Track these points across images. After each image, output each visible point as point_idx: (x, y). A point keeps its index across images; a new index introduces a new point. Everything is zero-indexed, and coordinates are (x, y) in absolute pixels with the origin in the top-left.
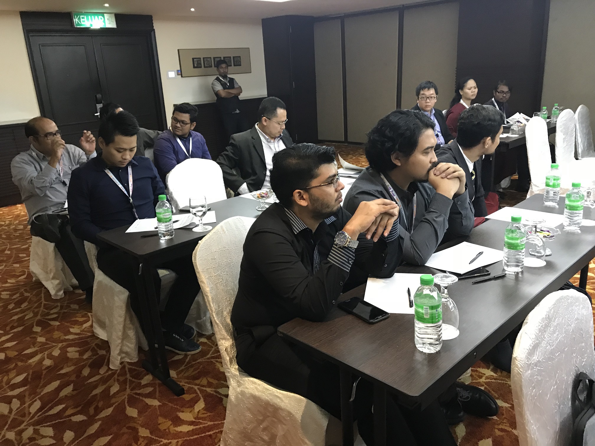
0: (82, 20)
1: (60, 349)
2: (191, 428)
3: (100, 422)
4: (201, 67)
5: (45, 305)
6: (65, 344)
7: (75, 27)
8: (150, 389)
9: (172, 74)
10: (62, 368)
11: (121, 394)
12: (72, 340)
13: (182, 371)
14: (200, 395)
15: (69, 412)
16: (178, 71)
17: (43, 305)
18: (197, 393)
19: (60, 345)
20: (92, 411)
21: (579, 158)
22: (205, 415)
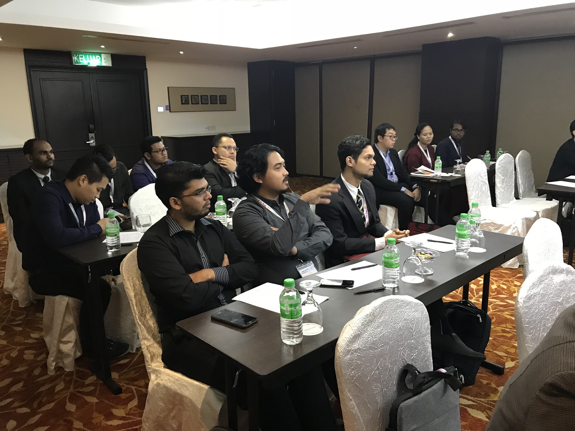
0: (80, 58)
1: (18, 351)
2: (120, 422)
3: (41, 415)
4: (189, 104)
5: (12, 312)
6: (23, 347)
7: (74, 64)
8: (92, 388)
9: (161, 109)
10: (17, 367)
11: (64, 392)
12: (31, 344)
13: (125, 373)
14: (136, 394)
15: (16, 404)
16: (167, 106)
17: (10, 312)
18: (133, 392)
19: (19, 348)
20: (35, 405)
21: (520, 198)
22: (136, 412)
